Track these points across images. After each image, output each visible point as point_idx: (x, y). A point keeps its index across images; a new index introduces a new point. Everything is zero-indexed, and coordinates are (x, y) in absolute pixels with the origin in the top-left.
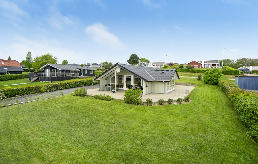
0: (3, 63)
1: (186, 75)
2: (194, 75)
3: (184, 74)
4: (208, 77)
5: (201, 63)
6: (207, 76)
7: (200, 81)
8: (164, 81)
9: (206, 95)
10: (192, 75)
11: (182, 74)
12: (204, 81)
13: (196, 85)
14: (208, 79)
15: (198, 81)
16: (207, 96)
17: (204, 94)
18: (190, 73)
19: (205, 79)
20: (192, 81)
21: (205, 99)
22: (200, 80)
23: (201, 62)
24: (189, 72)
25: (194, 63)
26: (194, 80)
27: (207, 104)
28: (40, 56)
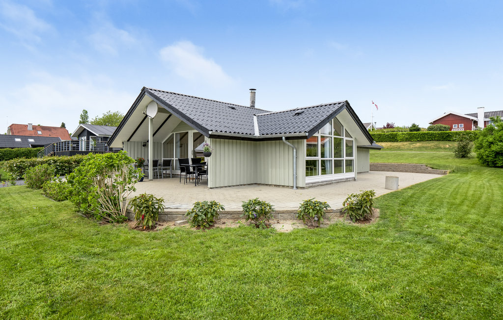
0: (40, 133)
1: (423, 147)
2: (447, 146)
3: (418, 144)
4: (492, 143)
5: (475, 119)
6: (491, 139)
7: (464, 160)
8: (287, 138)
9: (480, 198)
10: (441, 148)
11: (412, 146)
12: (480, 157)
13: (449, 171)
14: (494, 148)
15: (457, 160)
16: (483, 199)
17: (471, 193)
18: (436, 143)
19: (482, 150)
20: (436, 159)
21: (467, 213)
22: (463, 157)
23: (476, 115)
24: (432, 140)
25: (451, 118)
26: (446, 158)
27: (469, 238)
28: (101, 116)
